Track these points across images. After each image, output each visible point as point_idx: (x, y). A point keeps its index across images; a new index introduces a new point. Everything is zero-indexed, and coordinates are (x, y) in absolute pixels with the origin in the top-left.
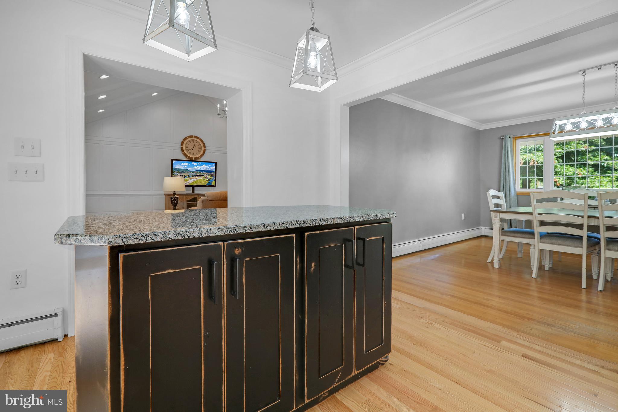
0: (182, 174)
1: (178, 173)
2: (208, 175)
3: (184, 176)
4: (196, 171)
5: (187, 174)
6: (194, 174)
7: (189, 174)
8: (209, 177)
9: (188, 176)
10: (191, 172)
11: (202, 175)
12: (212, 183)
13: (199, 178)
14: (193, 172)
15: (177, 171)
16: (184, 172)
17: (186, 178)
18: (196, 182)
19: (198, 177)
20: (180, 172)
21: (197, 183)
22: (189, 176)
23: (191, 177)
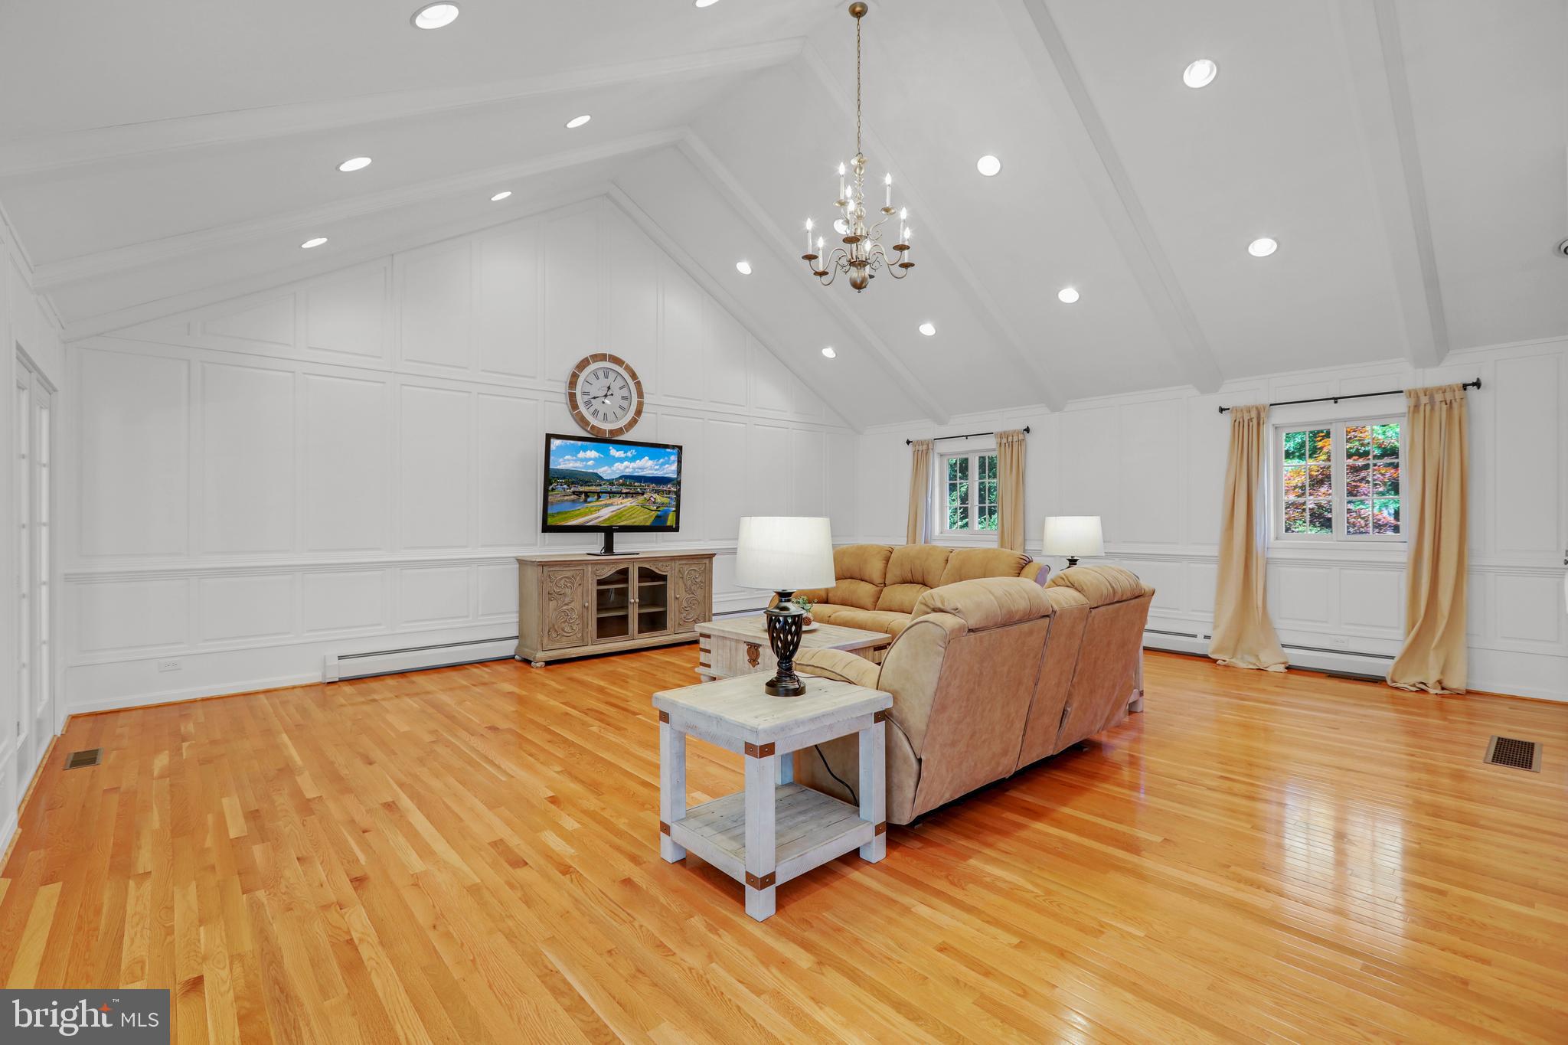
0: (581, 489)
1: (565, 486)
2: (658, 492)
3: (583, 496)
4: (621, 477)
5: (593, 488)
6: (614, 489)
7: (598, 489)
8: (659, 499)
9: (596, 497)
10: (608, 481)
11: (638, 493)
12: (666, 520)
13: (628, 502)
14: (611, 483)
15: (564, 478)
16: (586, 483)
17: (590, 502)
18: (619, 515)
19: (626, 497)
20: (573, 483)
21: (623, 518)
22: (599, 495)
23: (605, 500)
